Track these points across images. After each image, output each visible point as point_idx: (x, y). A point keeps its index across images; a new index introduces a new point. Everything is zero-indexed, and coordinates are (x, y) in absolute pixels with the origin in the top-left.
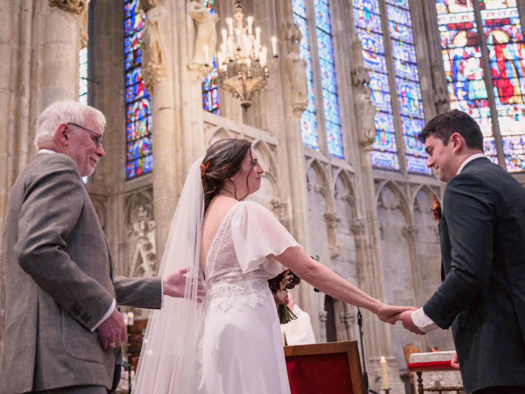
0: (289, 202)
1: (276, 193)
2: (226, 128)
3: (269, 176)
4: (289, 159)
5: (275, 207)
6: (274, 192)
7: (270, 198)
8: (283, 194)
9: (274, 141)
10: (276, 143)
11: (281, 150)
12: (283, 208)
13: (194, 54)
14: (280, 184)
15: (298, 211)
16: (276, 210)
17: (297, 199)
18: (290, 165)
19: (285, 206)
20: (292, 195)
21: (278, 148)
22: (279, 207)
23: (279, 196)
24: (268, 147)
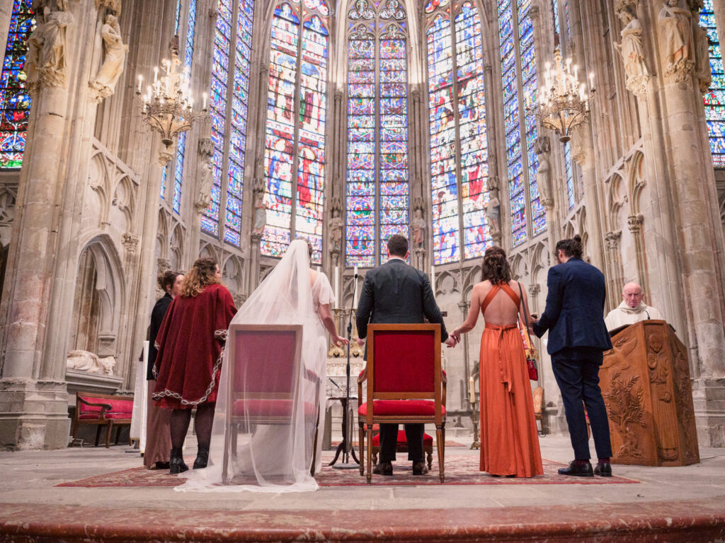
0: (140, 239)
1: (129, 228)
2: (104, 154)
3: (127, 212)
4: (148, 201)
5: (126, 241)
6: (127, 228)
7: (124, 232)
8: (136, 231)
9: (138, 180)
10: (139, 183)
11: (142, 190)
12: (134, 244)
13: (98, 73)
14: (135, 221)
15: (146, 249)
16: (126, 244)
17: (148, 238)
18: (146, 207)
19: (137, 242)
20: (144, 234)
21: (139, 187)
22: (130, 242)
23: (131, 231)
24: (132, 184)
